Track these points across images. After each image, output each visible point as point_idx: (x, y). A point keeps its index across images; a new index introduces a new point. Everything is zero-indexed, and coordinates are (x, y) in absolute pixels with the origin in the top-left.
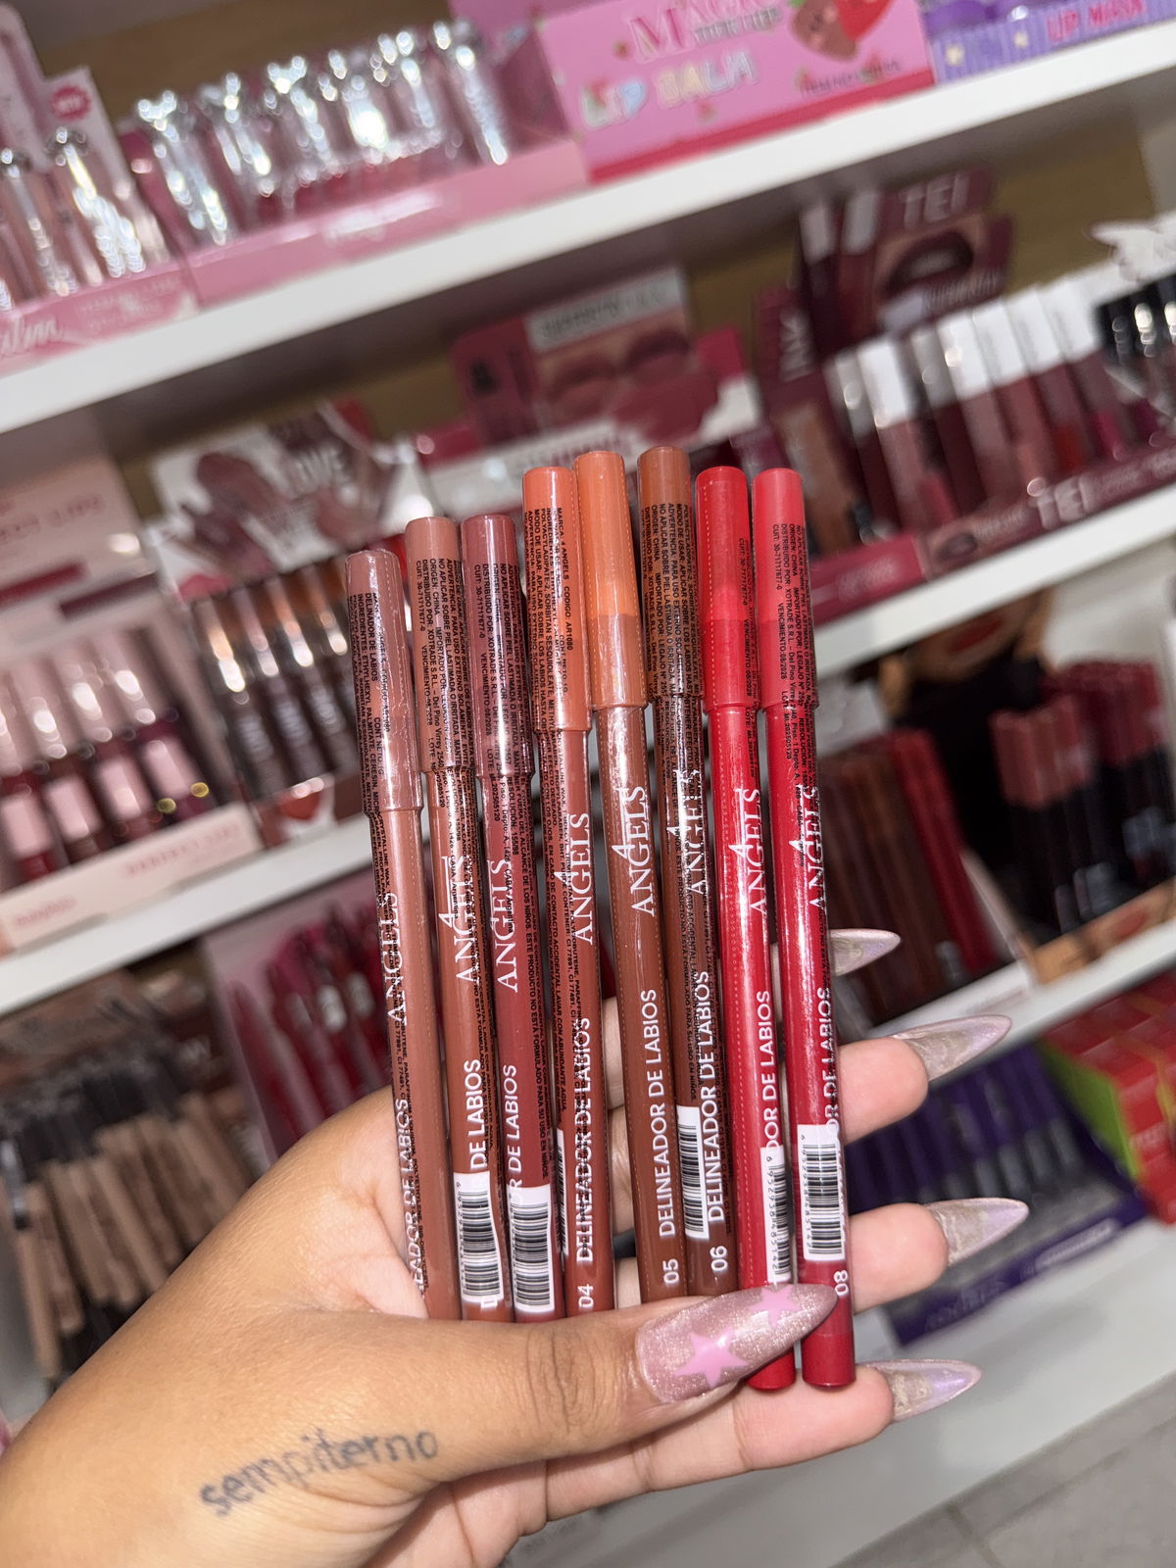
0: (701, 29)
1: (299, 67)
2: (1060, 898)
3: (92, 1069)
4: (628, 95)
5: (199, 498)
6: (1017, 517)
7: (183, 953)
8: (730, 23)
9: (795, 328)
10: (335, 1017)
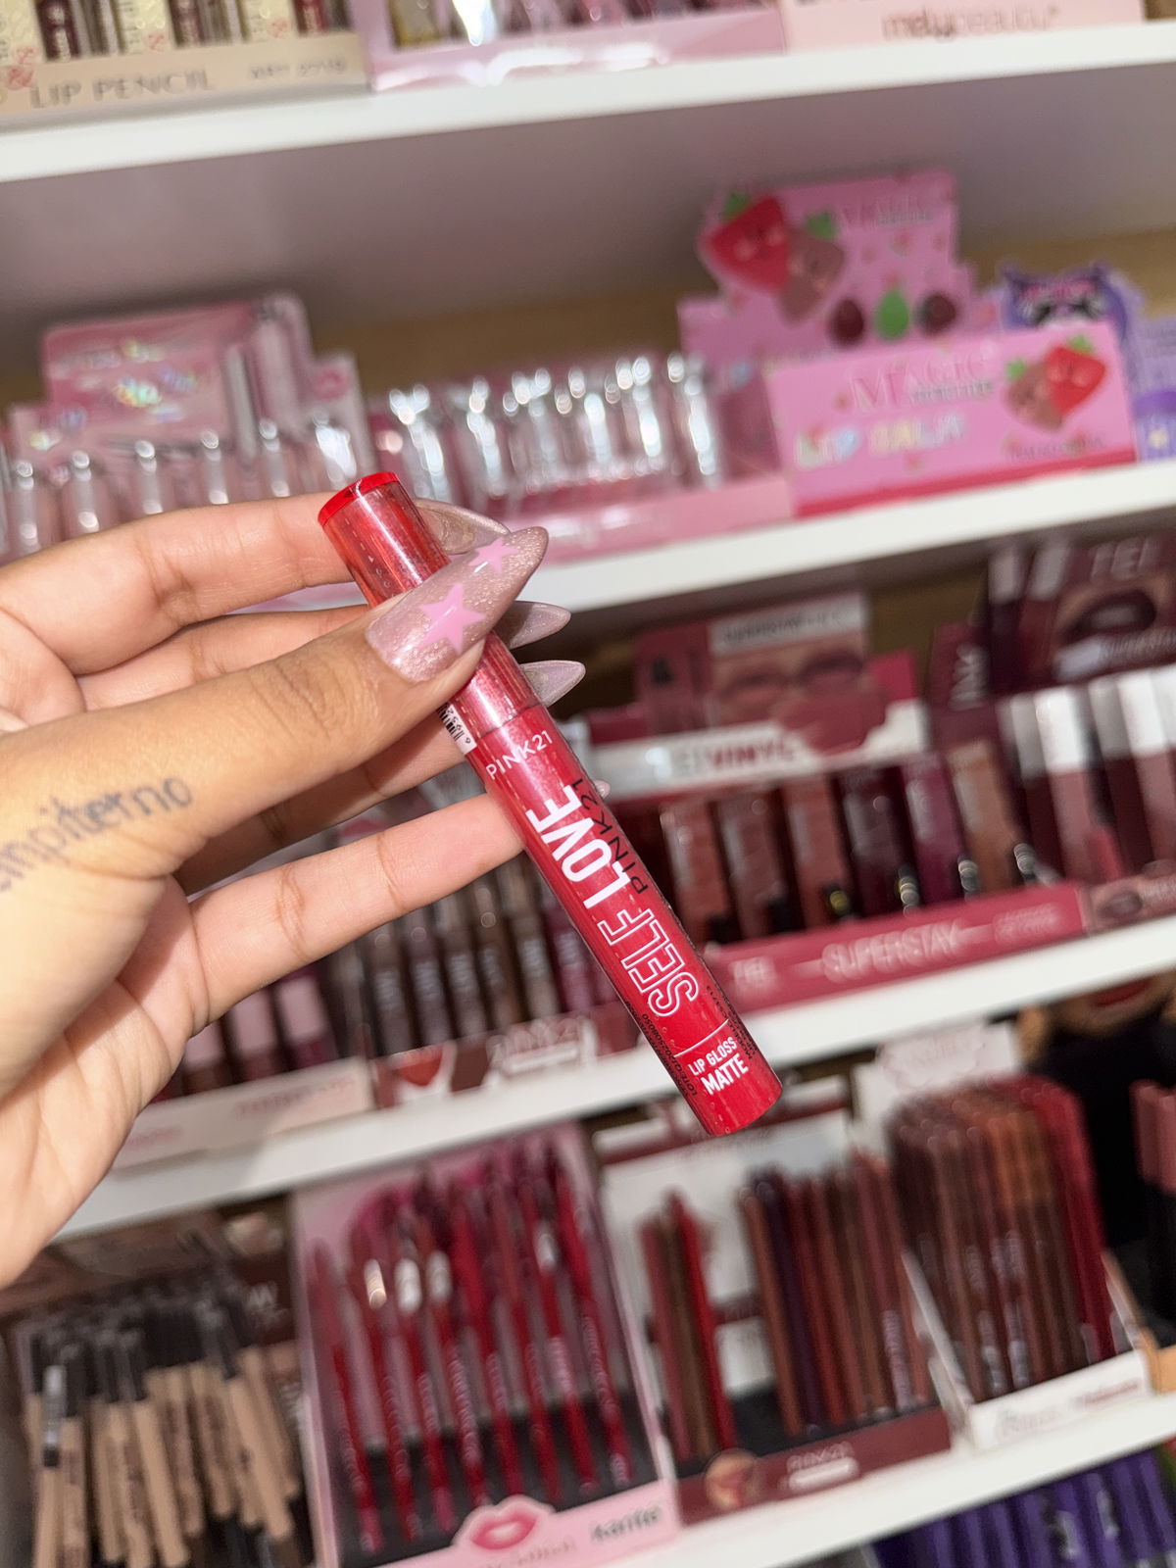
0: (918, 395)
3: (159, 1303)
4: (842, 442)
8: (944, 391)
9: (971, 662)
10: (410, 1296)
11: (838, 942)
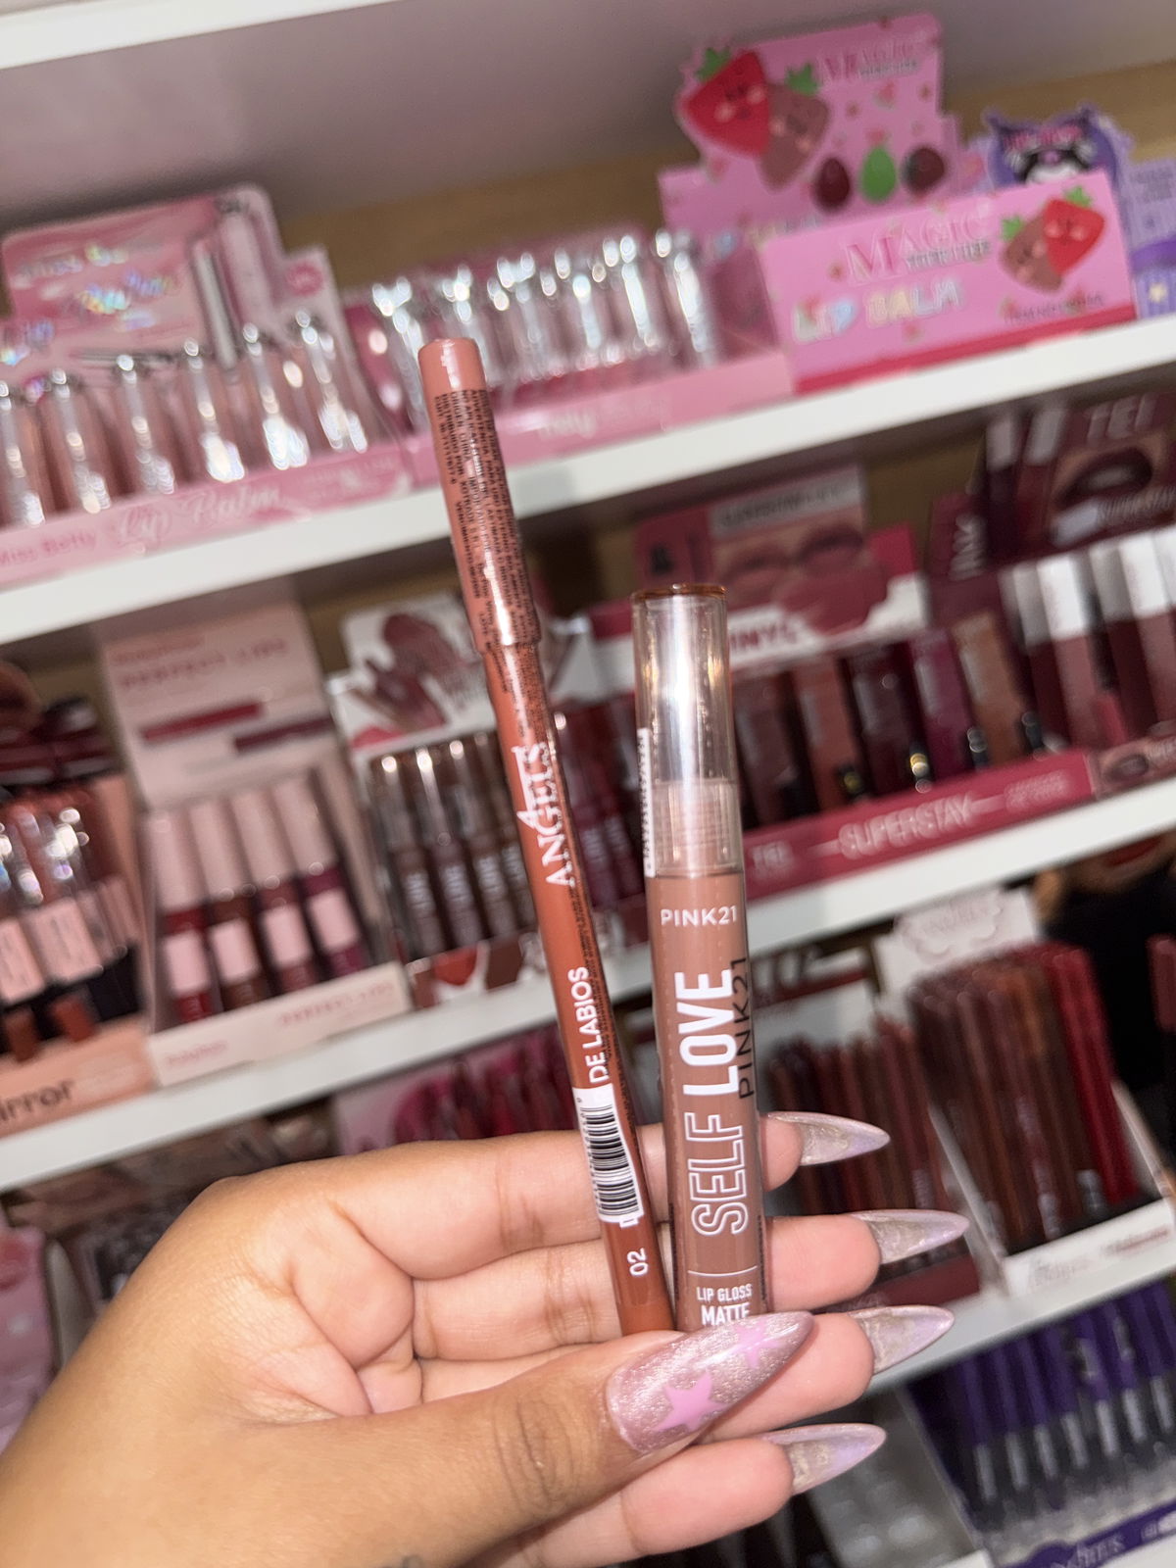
0: (913, 259)
1: (526, 267)
4: (839, 312)
5: (384, 656)
7: (317, 1107)
8: (941, 253)
9: (970, 531)
11: (852, 821)
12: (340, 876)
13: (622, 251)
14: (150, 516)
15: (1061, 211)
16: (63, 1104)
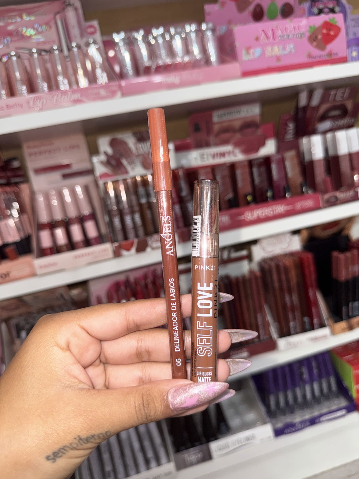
0: (281, 36)
1: (161, 30)
2: (344, 309)
4: (257, 52)
5: (110, 151)
6: (351, 193)
7: (83, 284)
8: (290, 35)
9: (291, 126)
11: (249, 210)
12: (93, 216)
13: (191, 28)
14: (40, 99)
15: (327, 25)
16: (7, 278)
